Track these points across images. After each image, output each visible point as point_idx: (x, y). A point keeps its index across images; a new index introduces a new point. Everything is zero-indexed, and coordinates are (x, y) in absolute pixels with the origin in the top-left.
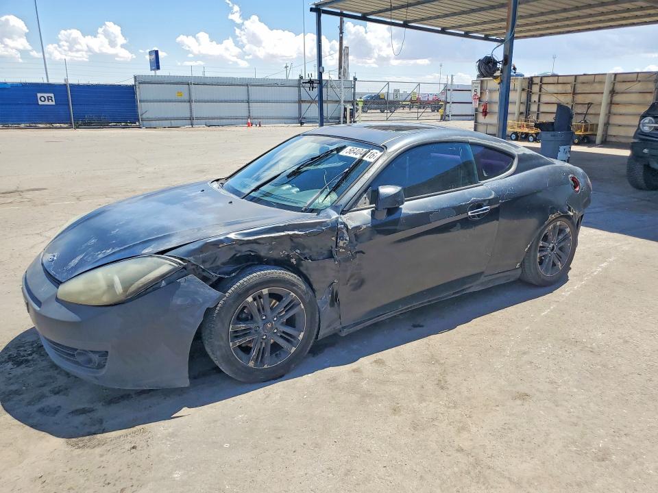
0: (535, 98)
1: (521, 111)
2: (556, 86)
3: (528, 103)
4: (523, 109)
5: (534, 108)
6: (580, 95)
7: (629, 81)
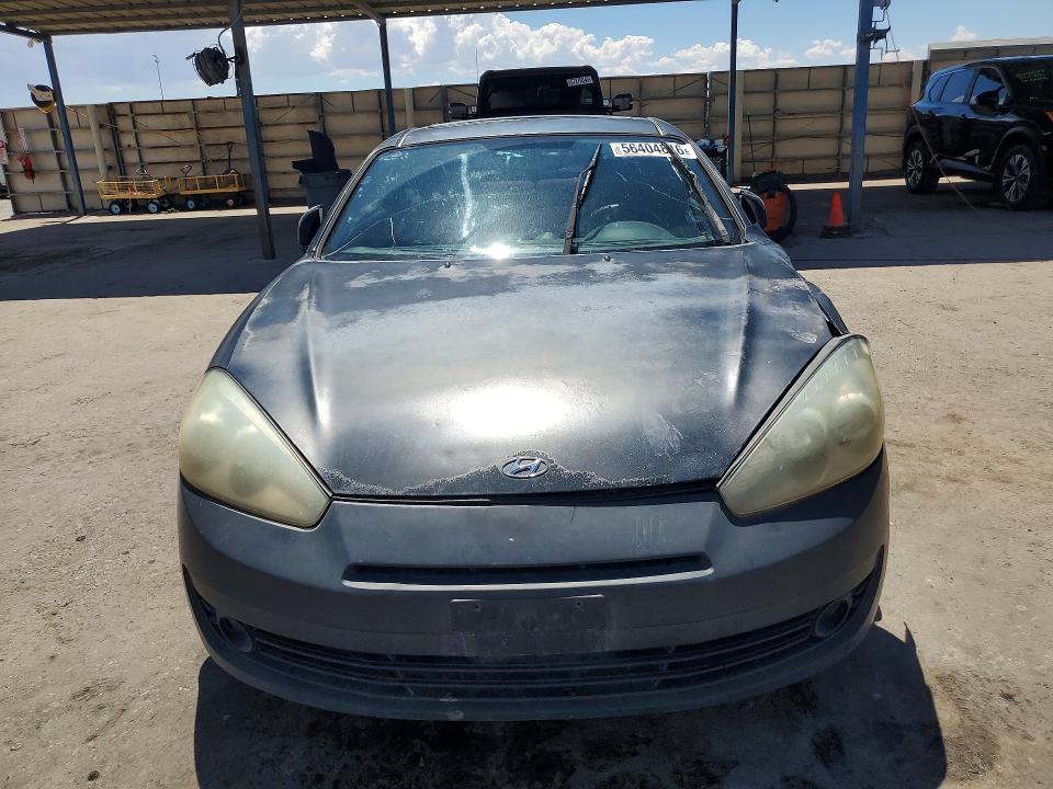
0: (128, 140)
1: (109, 163)
2: (162, 118)
3: (117, 149)
4: (112, 160)
5: (132, 157)
6: (208, 132)
7: (280, 108)
